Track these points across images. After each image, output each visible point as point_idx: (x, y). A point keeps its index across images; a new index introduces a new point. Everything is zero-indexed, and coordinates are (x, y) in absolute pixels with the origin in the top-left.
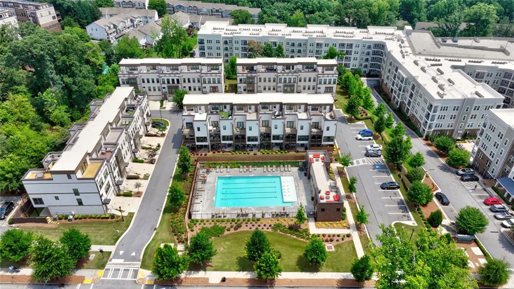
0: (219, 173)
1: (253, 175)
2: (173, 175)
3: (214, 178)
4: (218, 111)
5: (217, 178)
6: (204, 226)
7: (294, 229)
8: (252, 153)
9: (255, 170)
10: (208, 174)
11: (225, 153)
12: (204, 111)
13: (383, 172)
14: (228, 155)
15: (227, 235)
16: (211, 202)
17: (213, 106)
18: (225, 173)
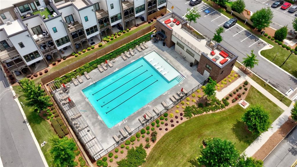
0: (80, 85)
1: (117, 69)
2: (25, 118)
3: (78, 94)
4: (31, 11)
5: (82, 92)
6: (119, 160)
7: (203, 104)
8: (96, 46)
9: (114, 62)
10: (68, 93)
11: (67, 59)
12: (12, 19)
13: (214, 14)
14: (72, 59)
15: (151, 154)
16: (99, 125)
17: (21, 8)
18: (86, 81)
